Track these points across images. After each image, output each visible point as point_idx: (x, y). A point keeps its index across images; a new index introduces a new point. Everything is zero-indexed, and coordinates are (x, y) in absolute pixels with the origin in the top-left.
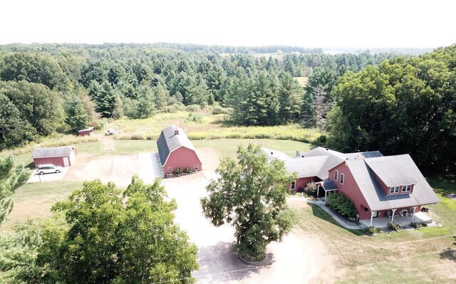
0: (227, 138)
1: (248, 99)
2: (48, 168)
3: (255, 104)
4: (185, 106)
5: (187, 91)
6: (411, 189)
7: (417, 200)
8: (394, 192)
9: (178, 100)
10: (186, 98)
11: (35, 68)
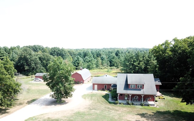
1: (130, 62)
2: (37, 79)
3: (133, 64)
4: (110, 67)
5: (112, 61)
6: (142, 87)
7: (144, 92)
8: (133, 87)
9: (108, 65)
10: (112, 64)
11: (60, 52)
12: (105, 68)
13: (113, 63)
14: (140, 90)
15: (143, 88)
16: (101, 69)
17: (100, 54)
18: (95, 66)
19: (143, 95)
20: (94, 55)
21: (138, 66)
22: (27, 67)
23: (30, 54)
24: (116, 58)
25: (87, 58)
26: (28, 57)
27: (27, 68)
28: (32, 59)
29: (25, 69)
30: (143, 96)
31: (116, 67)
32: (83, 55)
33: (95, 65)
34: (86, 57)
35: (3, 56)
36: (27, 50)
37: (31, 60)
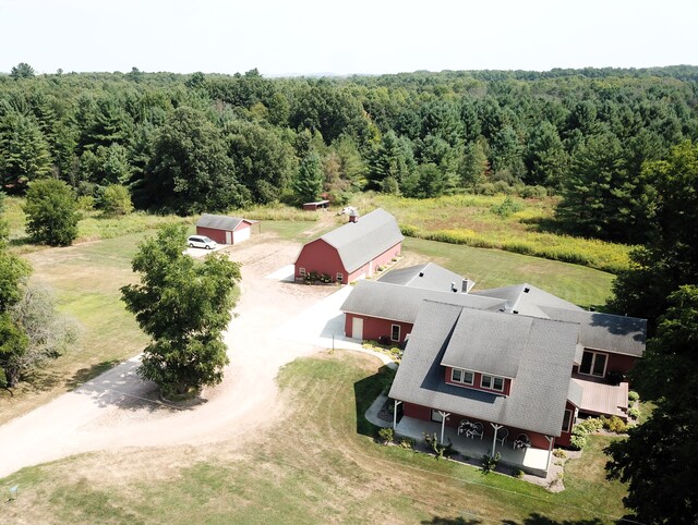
0: (505, 248)
1: (594, 184)
2: (198, 241)
3: (606, 195)
4: (522, 187)
5: (538, 159)
6: (503, 386)
7: (502, 413)
8: (462, 381)
9: (514, 175)
10: (534, 173)
11: (331, 109)
12: (501, 189)
13: (541, 167)
14: (490, 398)
15: (507, 392)
16: (483, 192)
17: (497, 118)
18: (454, 179)
19: (499, 425)
20: (473, 123)
21: (633, 201)
22: (182, 180)
23: (196, 134)
24: (558, 146)
25: (432, 142)
26: (187, 143)
27: (181, 184)
28: (200, 151)
29: (176, 189)
30: (496, 428)
31: (551, 189)
32: (420, 126)
33: (458, 177)
34: (429, 137)
35: (118, 130)
36: (185, 116)
37: (196, 157)
